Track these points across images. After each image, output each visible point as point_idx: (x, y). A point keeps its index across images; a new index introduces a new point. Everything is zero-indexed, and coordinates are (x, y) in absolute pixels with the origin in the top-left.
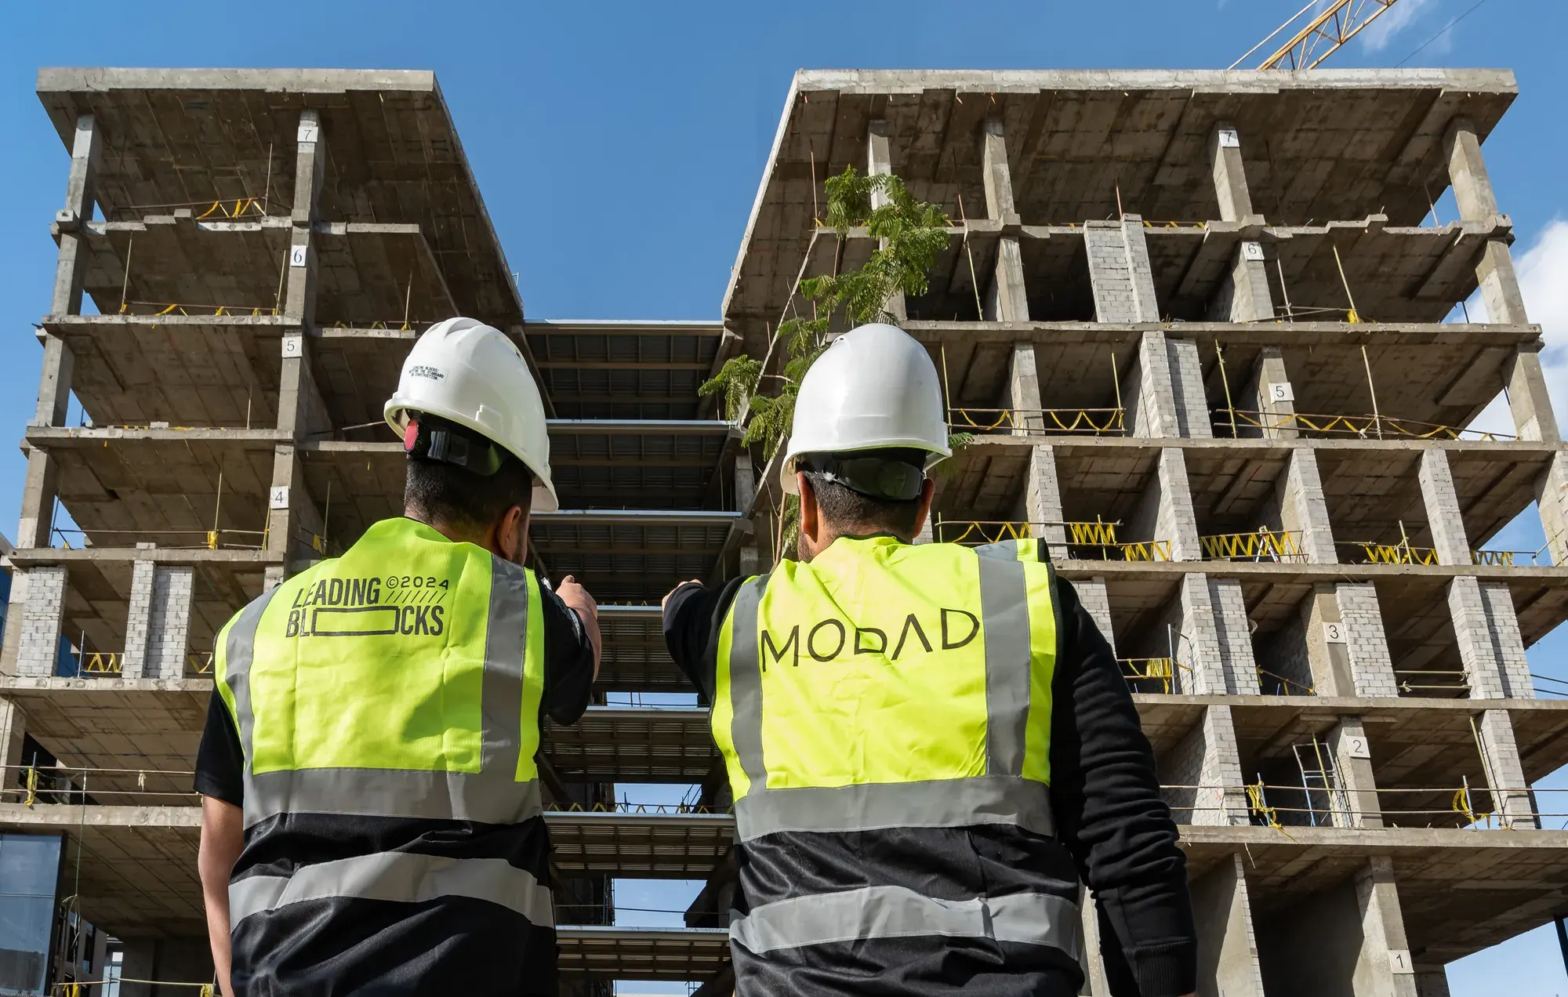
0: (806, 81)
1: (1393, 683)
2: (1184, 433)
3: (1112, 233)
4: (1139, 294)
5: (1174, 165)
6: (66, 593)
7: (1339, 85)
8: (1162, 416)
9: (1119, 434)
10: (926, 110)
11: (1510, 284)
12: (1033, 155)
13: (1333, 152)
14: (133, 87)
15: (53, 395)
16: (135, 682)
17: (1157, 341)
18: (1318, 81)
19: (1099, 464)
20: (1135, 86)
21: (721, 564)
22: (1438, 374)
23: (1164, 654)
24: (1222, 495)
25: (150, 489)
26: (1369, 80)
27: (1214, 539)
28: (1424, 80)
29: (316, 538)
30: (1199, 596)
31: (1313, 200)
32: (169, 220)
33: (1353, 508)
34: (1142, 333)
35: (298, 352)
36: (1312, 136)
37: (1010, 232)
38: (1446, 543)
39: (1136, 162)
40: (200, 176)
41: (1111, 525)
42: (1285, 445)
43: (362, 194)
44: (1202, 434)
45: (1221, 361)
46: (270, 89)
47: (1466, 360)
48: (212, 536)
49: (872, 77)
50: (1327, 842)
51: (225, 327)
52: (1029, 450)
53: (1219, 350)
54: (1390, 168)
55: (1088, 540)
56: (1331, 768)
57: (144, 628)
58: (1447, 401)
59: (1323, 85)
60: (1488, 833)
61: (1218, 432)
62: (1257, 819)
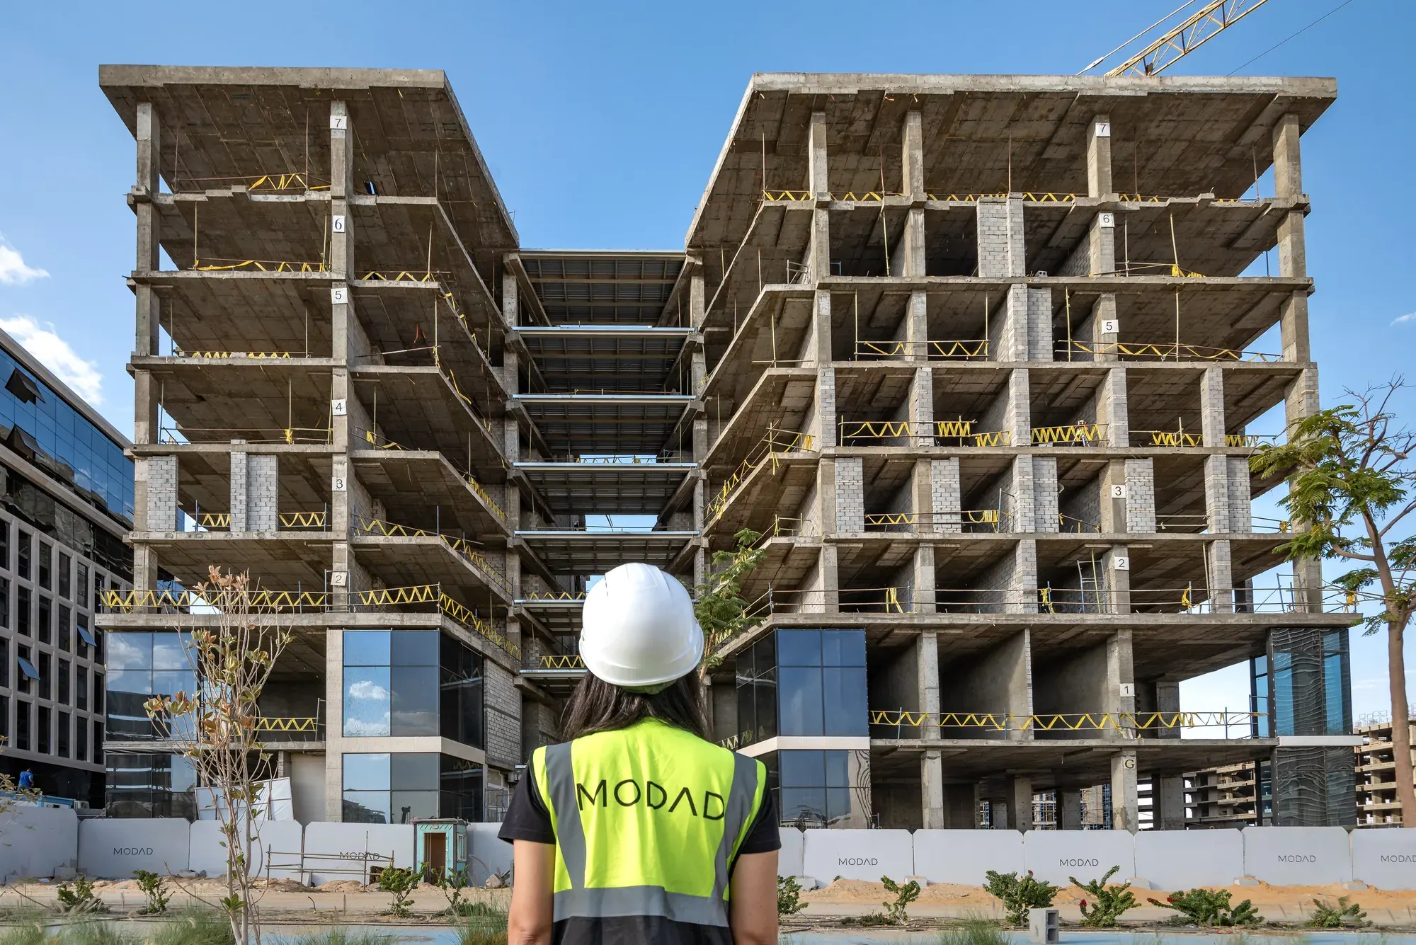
0: (761, 82)
1: (1154, 524)
2: (1031, 356)
3: (998, 207)
4: (1013, 255)
5: (1059, 145)
6: (179, 474)
7: (1196, 89)
8: (1016, 346)
9: (983, 359)
10: (859, 105)
11: (1299, 247)
12: (946, 137)
13: (1188, 134)
14: (184, 82)
15: (148, 332)
16: (241, 534)
17: (1021, 291)
18: (1180, 86)
19: (966, 378)
20: (1032, 89)
21: (678, 431)
22: (1235, 308)
23: (994, 507)
24: (1057, 395)
25: (230, 395)
26: (1221, 86)
27: (1043, 430)
28: (1265, 86)
29: (369, 434)
30: (1025, 470)
31: (1169, 169)
32: (228, 193)
33: (1154, 402)
34: (1010, 285)
35: (344, 299)
36: (1172, 124)
37: (917, 206)
38: (1209, 432)
39: (1029, 142)
40: (244, 147)
41: (968, 423)
42: (1105, 366)
43: (382, 159)
44: (1045, 359)
45: (1068, 305)
46: (304, 85)
47: (1255, 300)
48: (288, 433)
49: (816, 80)
50: (1089, 622)
51: (284, 280)
52: (914, 371)
53: (1067, 297)
54: (1232, 148)
55: (950, 433)
56: (1101, 576)
57: (243, 498)
58: (1239, 326)
59: (1184, 90)
60: (1200, 616)
61: (1057, 357)
62: (1043, 609)
